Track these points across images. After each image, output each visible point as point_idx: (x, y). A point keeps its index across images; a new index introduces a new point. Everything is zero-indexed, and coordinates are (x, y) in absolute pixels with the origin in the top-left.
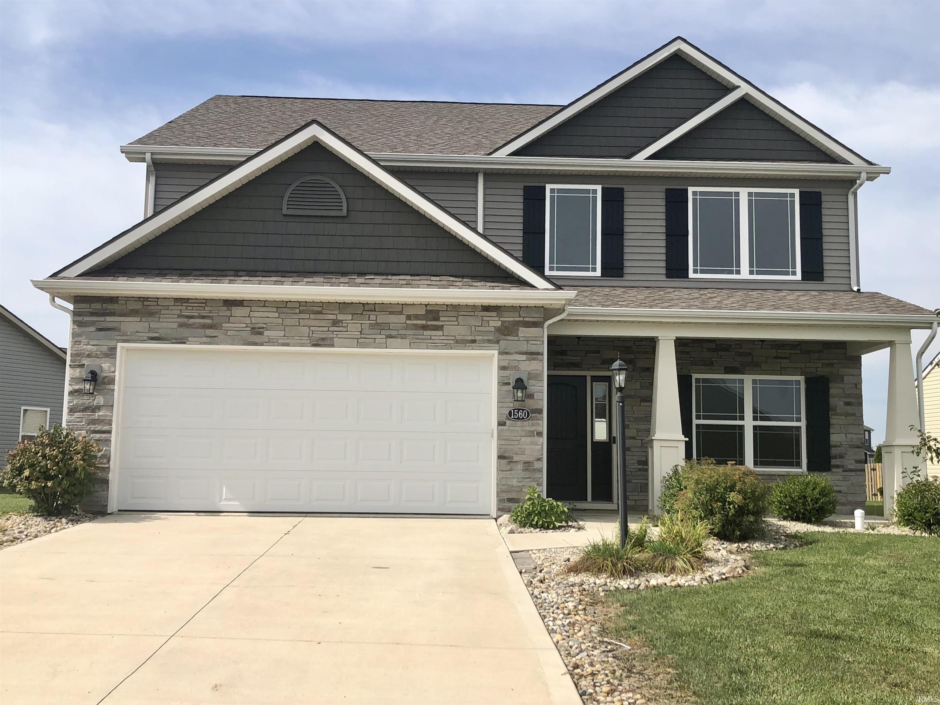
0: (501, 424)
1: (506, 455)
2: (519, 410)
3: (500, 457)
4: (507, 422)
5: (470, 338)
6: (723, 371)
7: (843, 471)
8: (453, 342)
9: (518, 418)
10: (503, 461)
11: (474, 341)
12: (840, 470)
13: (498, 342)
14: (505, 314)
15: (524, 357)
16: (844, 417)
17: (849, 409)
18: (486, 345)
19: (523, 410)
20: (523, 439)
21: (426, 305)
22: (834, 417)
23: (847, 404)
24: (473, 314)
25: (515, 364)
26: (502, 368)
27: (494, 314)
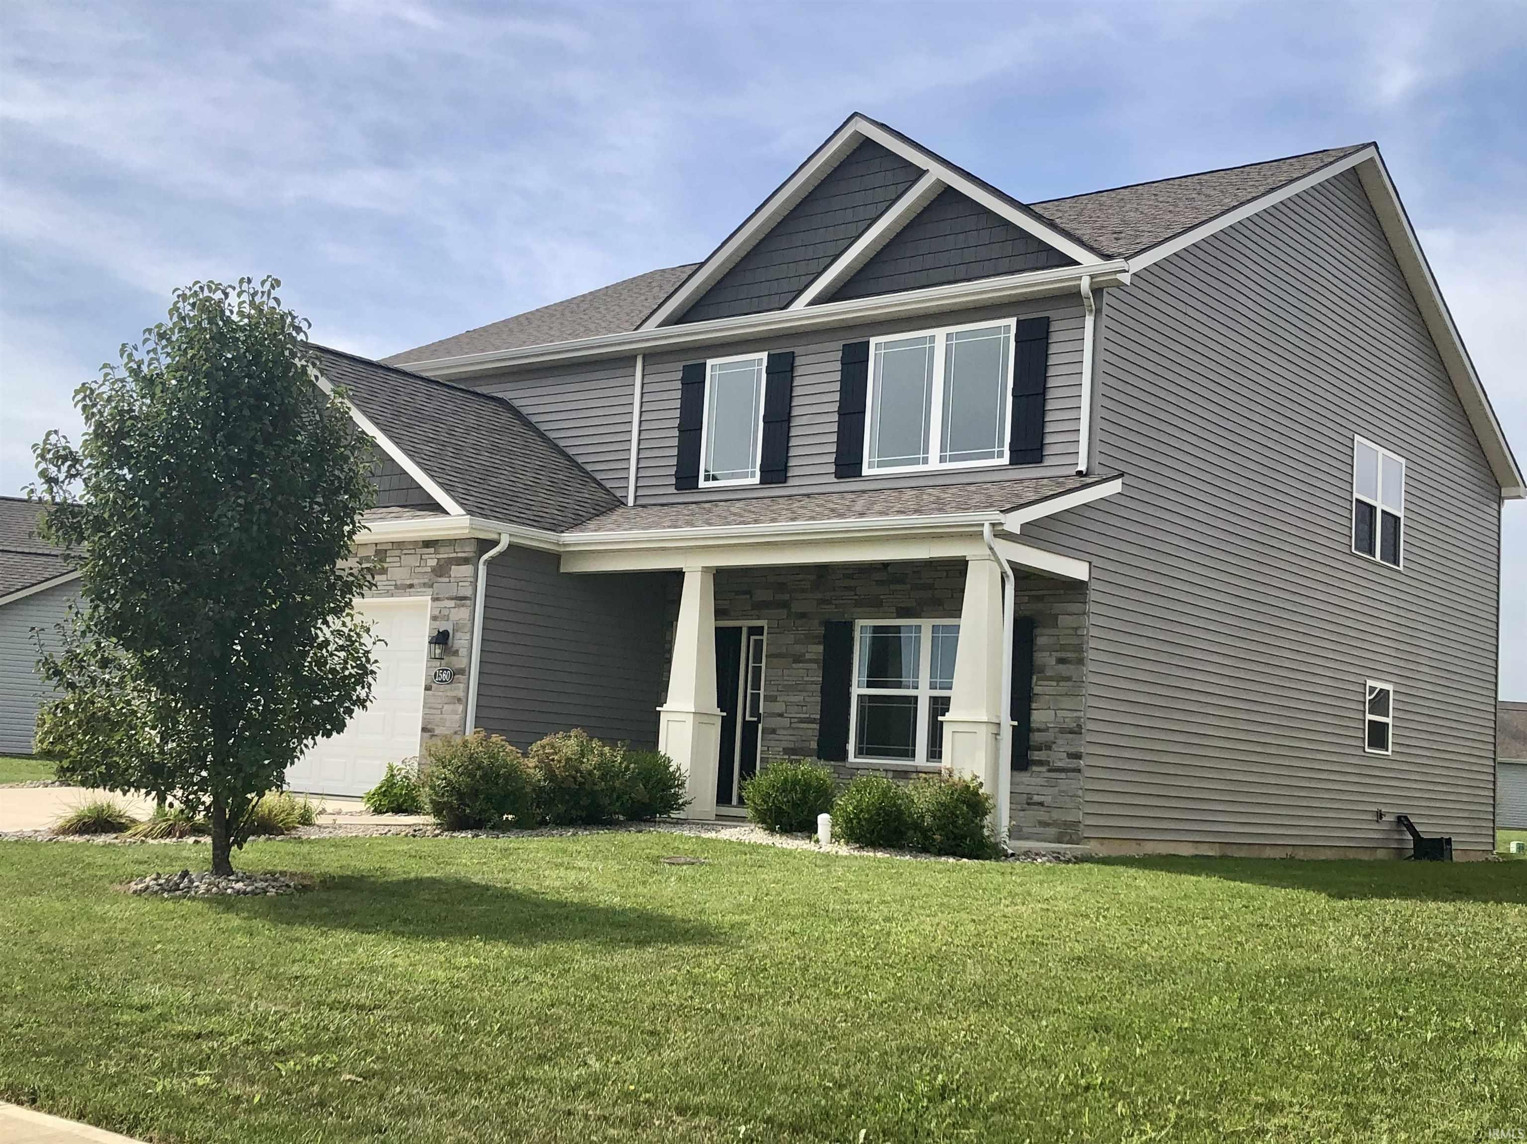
0: (428, 688)
1: (429, 727)
2: (443, 670)
3: (424, 730)
4: (433, 685)
5: (408, 582)
6: (895, 615)
7: (1049, 771)
8: (393, 587)
9: (442, 681)
10: (427, 735)
11: (411, 586)
12: (1044, 769)
13: (432, 586)
14: (442, 550)
15: (452, 603)
16: (1054, 683)
17: (1063, 669)
18: (422, 590)
19: (447, 670)
20: (446, 707)
21: (376, 544)
22: (1040, 683)
23: (1061, 661)
24: (413, 552)
25: (446, 612)
26: (434, 618)
27: (432, 550)
